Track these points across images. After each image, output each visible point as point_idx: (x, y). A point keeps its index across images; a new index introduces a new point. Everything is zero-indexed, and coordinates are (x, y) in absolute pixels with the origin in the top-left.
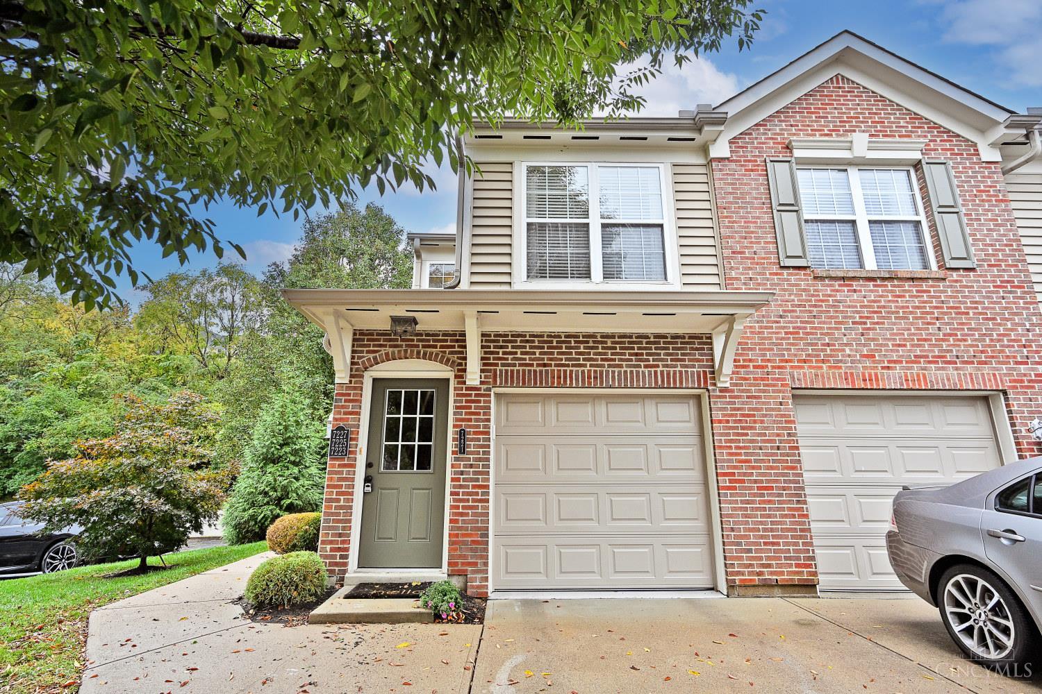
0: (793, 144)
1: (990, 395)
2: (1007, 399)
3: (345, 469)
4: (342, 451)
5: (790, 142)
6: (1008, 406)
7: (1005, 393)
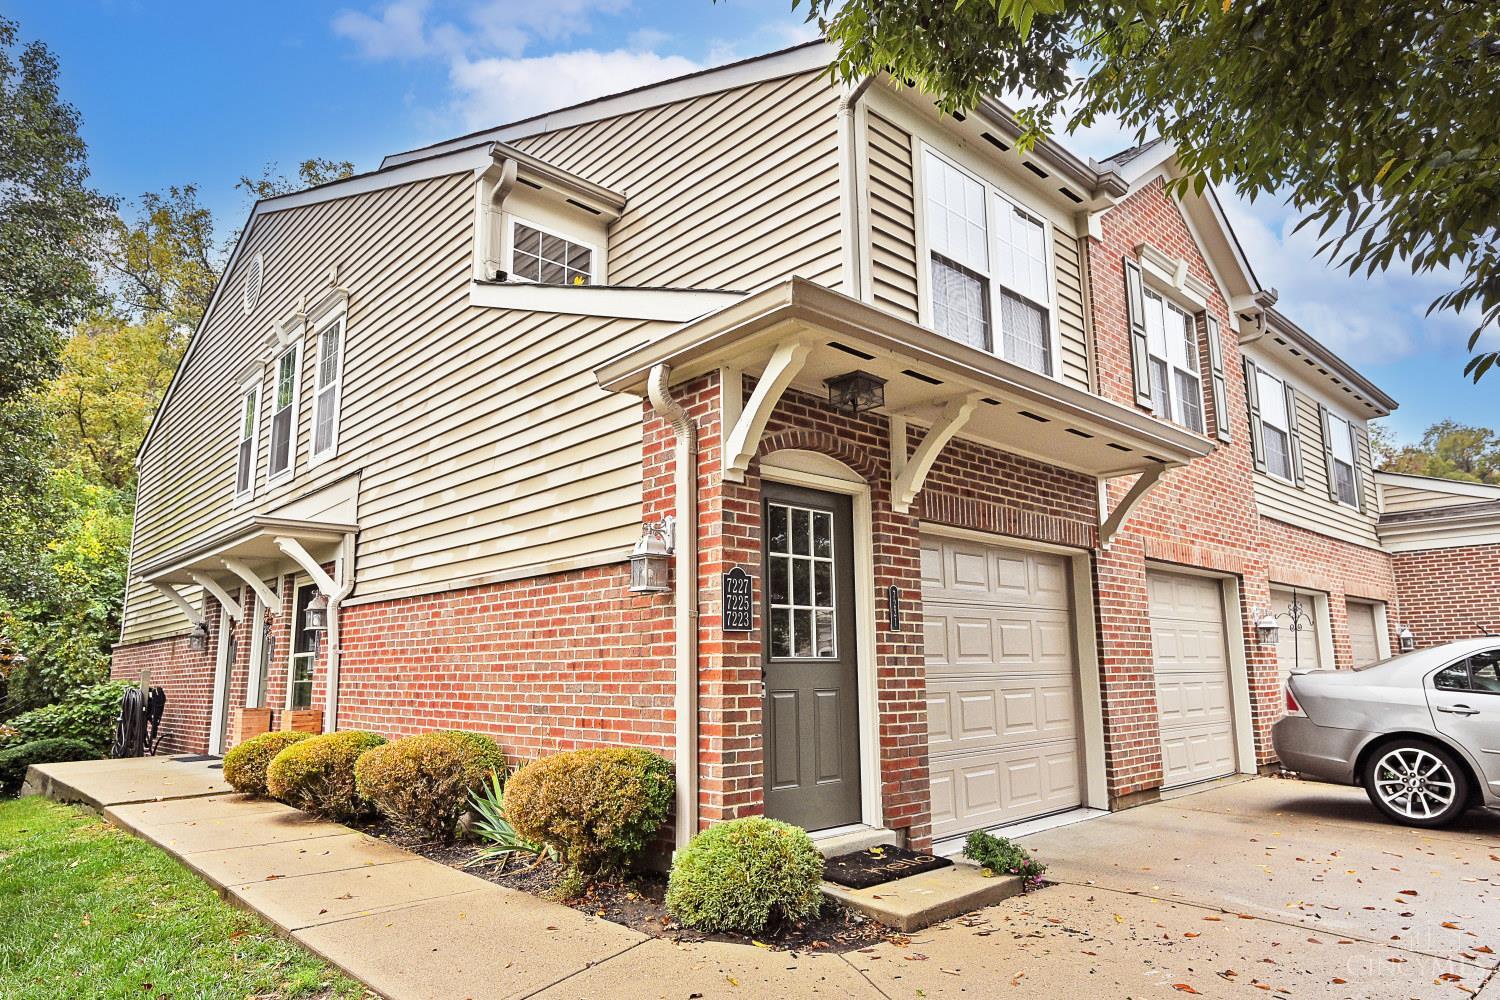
0: (1145, 249)
1: (1226, 578)
2: (1241, 584)
3: (749, 655)
4: (744, 621)
5: (1143, 245)
6: (1242, 591)
7: (1240, 577)
